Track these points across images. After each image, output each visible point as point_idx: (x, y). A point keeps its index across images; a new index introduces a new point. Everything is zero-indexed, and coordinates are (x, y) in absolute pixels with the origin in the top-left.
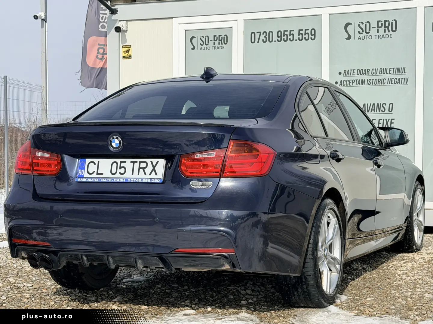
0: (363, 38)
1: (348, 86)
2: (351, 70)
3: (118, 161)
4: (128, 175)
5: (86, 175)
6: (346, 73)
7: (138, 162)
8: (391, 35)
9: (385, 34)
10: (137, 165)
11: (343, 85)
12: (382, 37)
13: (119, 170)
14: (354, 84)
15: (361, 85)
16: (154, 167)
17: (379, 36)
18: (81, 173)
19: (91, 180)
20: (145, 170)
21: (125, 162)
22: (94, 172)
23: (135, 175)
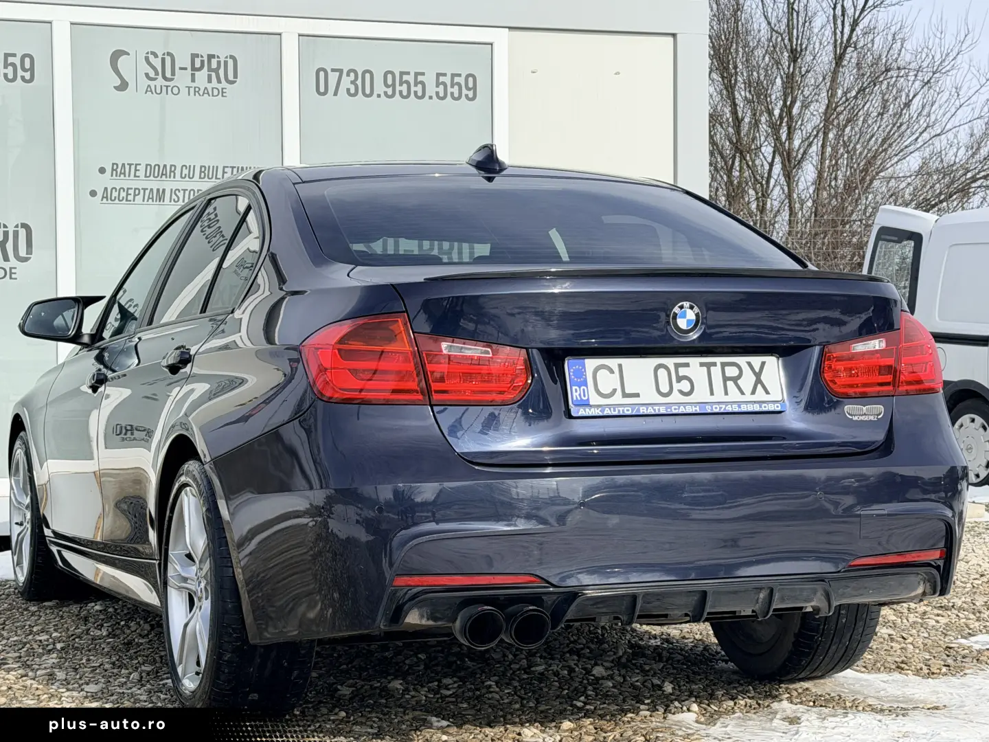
0: (158, 91)
1: (124, 202)
2: (130, 165)
3: (670, 362)
4: (701, 394)
5: (595, 399)
6: (119, 170)
7: (719, 365)
8: (224, 90)
9: (209, 86)
10: (716, 372)
11: (111, 200)
12: (204, 93)
13: (676, 386)
14: (139, 199)
15: (155, 203)
16: (758, 375)
17: (197, 89)
18: (580, 395)
19: (614, 411)
20: (739, 382)
21: (687, 365)
22: (615, 391)
23: (719, 396)
